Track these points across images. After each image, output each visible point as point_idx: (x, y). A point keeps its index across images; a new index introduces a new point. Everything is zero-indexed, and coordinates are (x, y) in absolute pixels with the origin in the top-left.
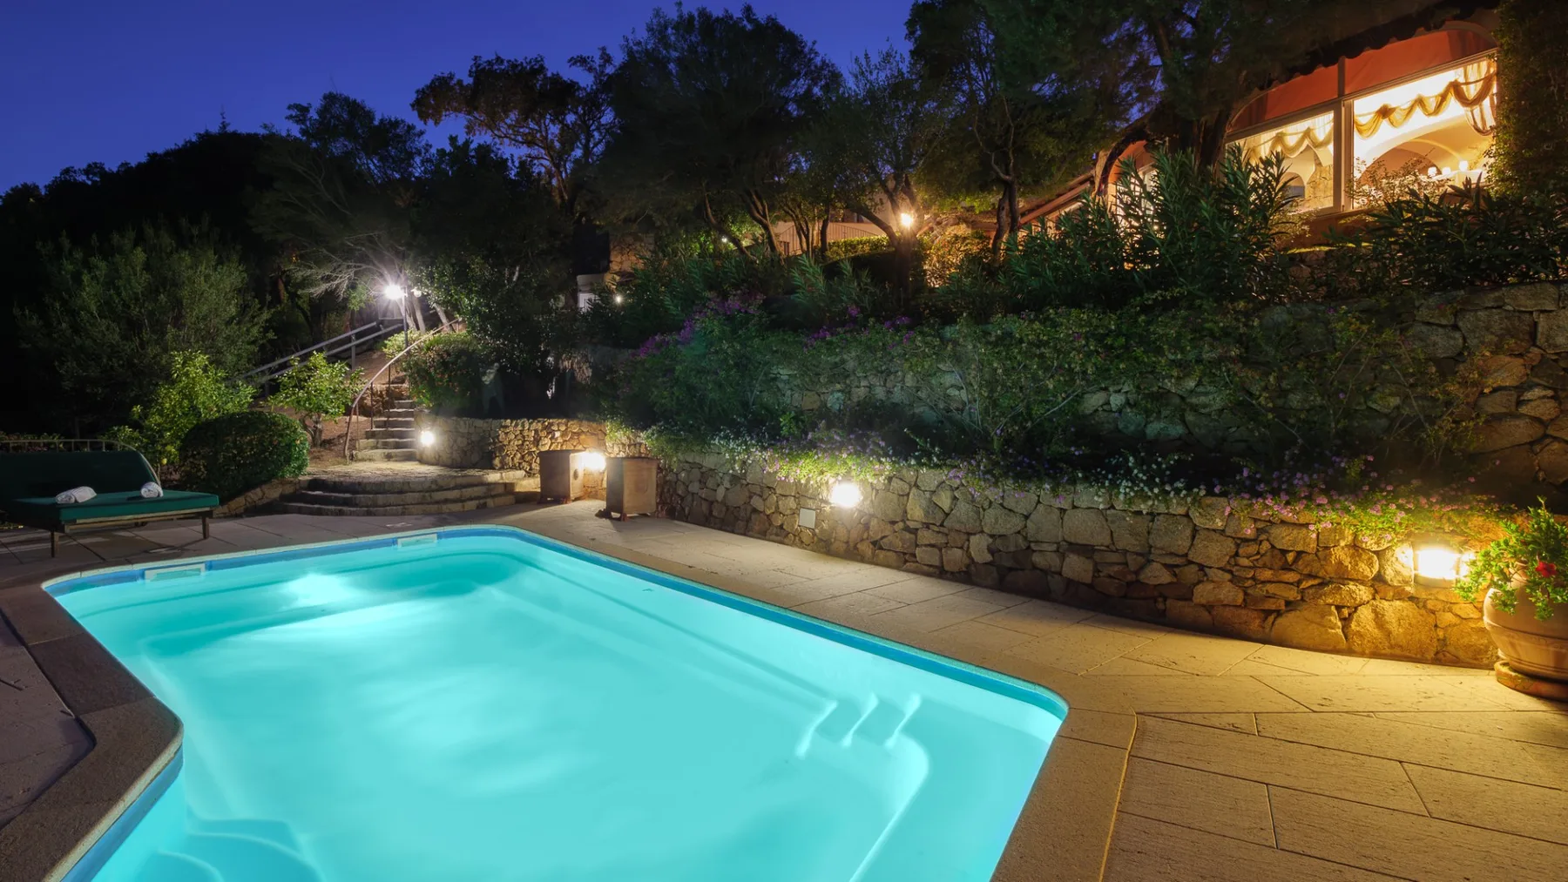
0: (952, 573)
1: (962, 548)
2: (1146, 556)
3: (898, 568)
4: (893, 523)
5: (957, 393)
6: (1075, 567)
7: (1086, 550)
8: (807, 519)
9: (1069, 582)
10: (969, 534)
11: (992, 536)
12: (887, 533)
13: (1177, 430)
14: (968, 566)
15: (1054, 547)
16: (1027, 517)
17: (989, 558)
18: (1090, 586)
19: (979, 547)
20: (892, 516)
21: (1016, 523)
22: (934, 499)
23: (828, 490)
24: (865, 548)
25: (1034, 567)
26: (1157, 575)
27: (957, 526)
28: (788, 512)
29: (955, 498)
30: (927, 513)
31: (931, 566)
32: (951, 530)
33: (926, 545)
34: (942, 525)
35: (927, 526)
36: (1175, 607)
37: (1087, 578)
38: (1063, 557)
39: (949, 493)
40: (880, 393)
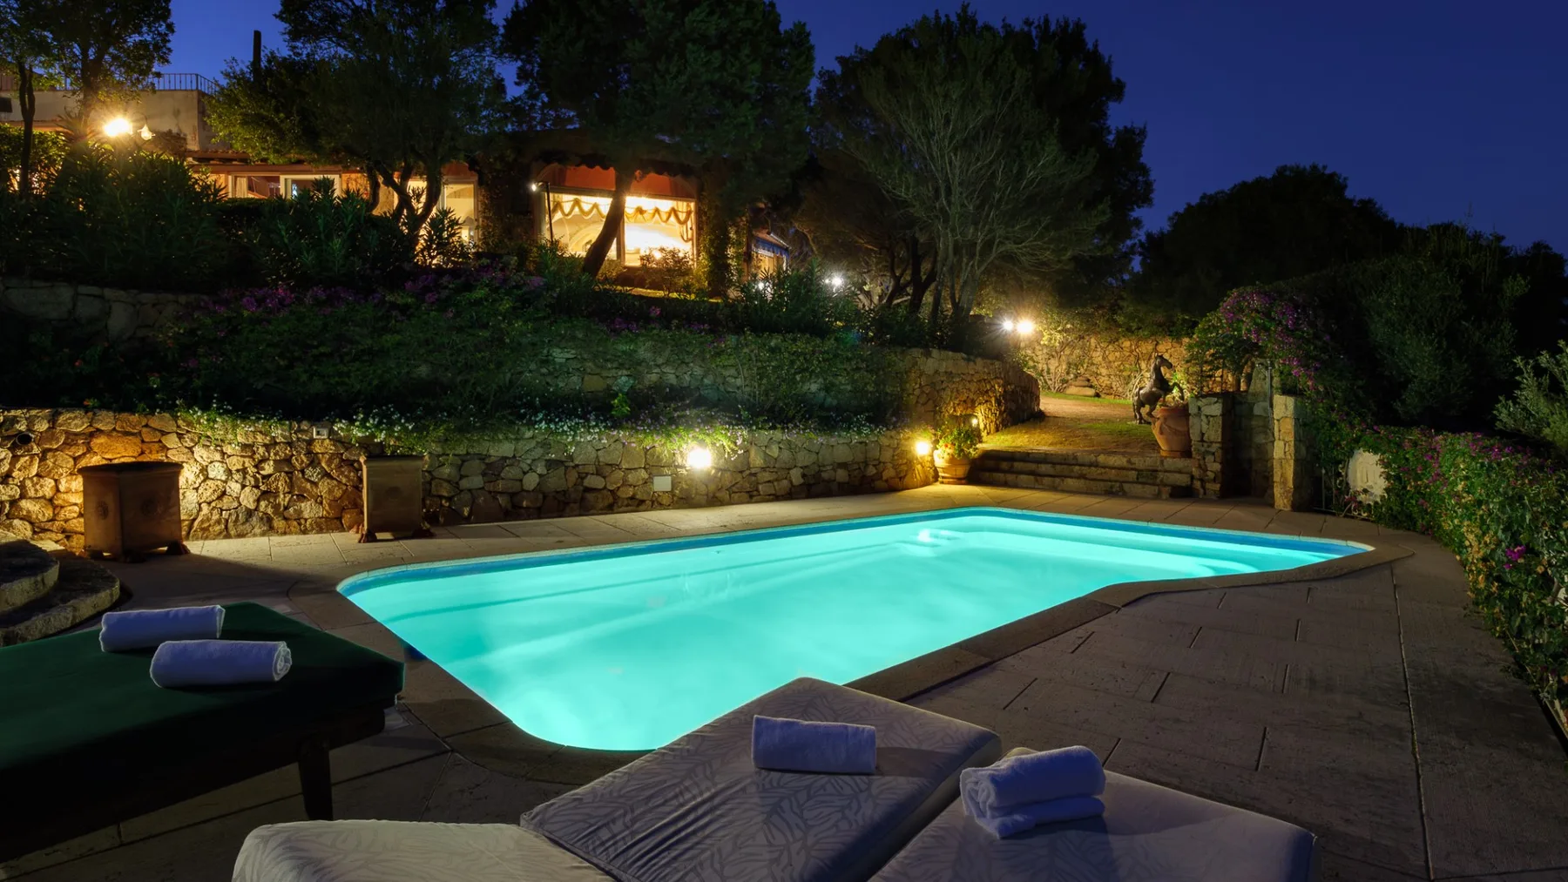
0: (782, 496)
1: (786, 478)
2: (866, 464)
3: (748, 502)
4: (741, 472)
5: (733, 380)
6: (842, 475)
7: (843, 465)
8: (662, 484)
9: (839, 483)
10: (789, 469)
11: (801, 467)
12: (739, 479)
13: (835, 402)
14: (790, 489)
15: (831, 467)
16: (817, 453)
17: (802, 481)
18: (848, 483)
19: (796, 476)
20: (740, 468)
21: (814, 457)
22: (767, 451)
23: (682, 457)
24: (724, 495)
25: (824, 481)
26: (871, 471)
27: (783, 466)
28: (641, 482)
29: (780, 448)
30: (765, 460)
31: (769, 495)
32: (779, 469)
33: (766, 482)
34: (774, 467)
35: (763, 469)
36: (879, 484)
37: (847, 479)
38: (835, 471)
39: (777, 445)
40: (672, 379)
